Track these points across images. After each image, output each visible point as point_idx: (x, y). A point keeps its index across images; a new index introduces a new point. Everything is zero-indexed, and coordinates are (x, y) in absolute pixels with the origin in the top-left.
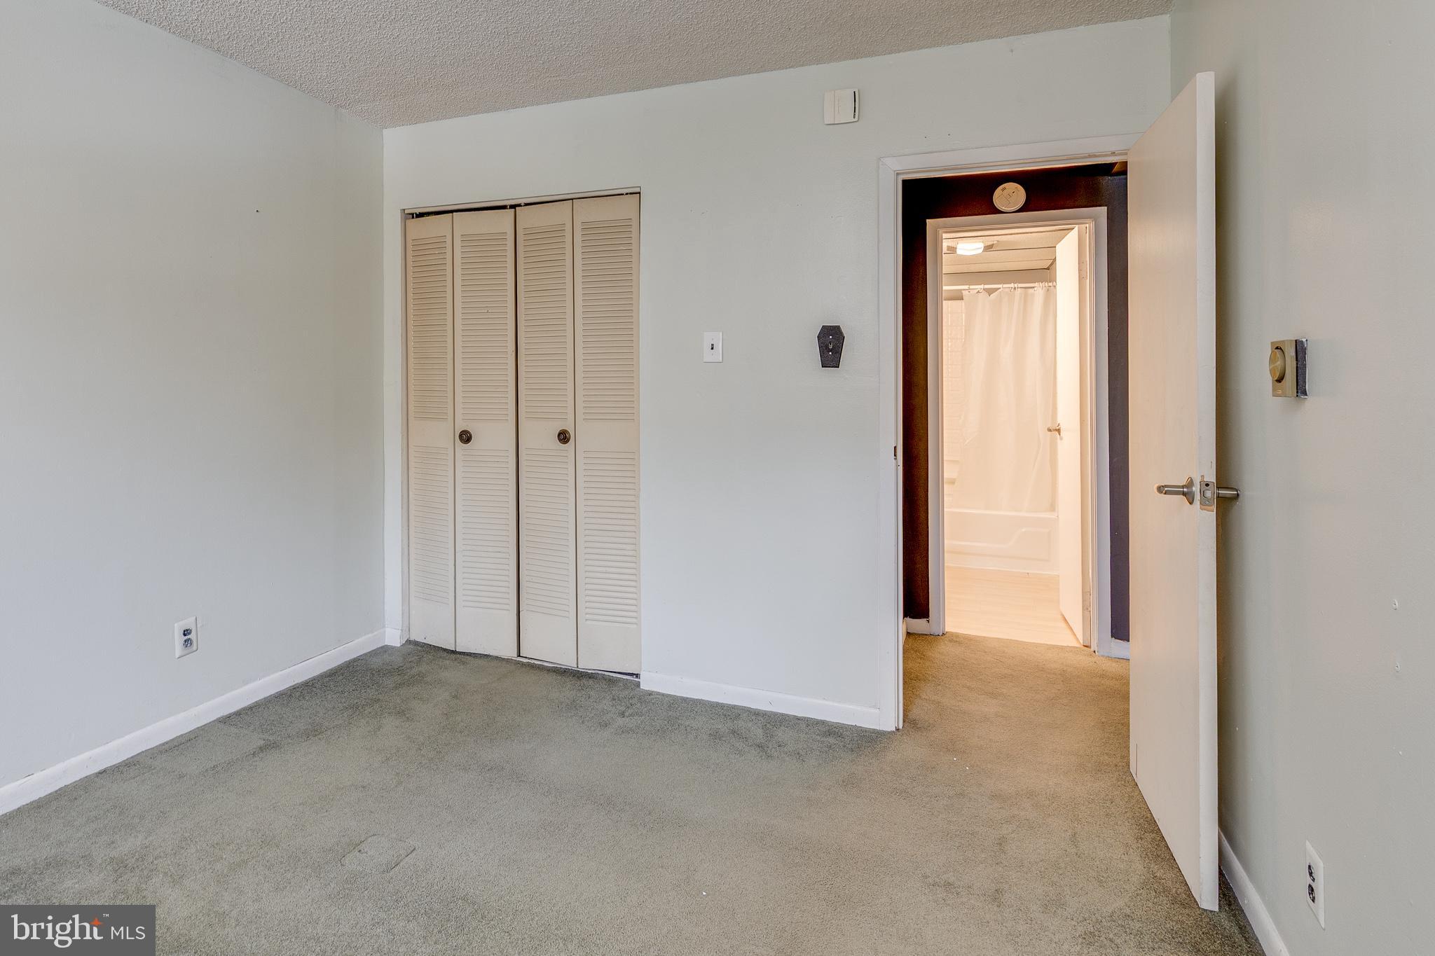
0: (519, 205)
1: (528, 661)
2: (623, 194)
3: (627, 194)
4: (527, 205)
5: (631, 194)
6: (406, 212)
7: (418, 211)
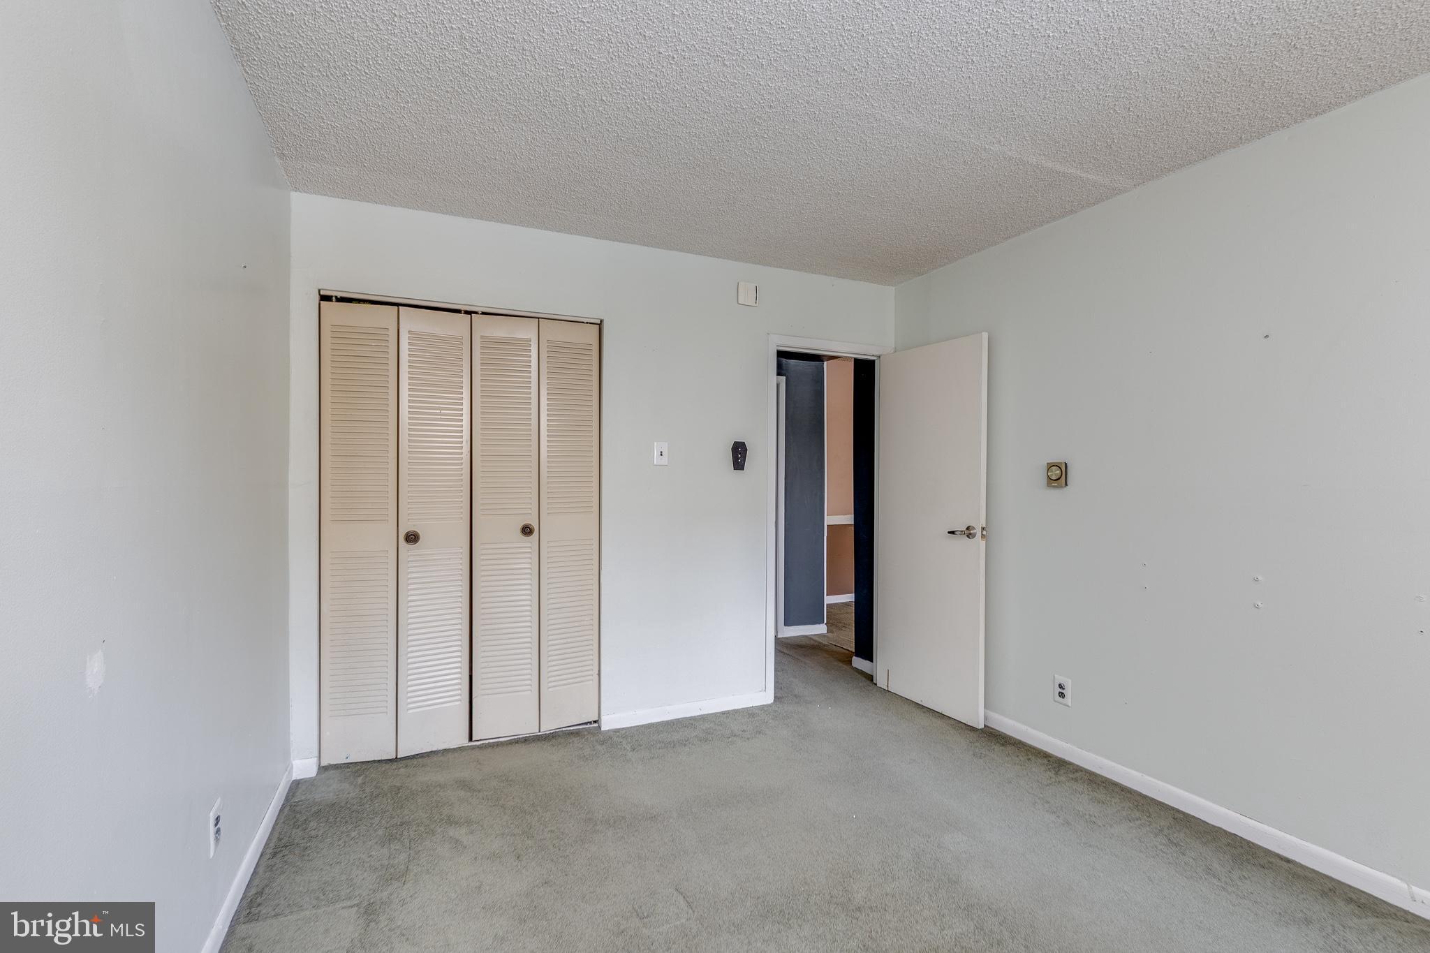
0: (476, 313)
1: (482, 742)
2: (583, 322)
3: (587, 323)
4: (483, 313)
5: (590, 323)
6: (322, 293)
7: (339, 295)
